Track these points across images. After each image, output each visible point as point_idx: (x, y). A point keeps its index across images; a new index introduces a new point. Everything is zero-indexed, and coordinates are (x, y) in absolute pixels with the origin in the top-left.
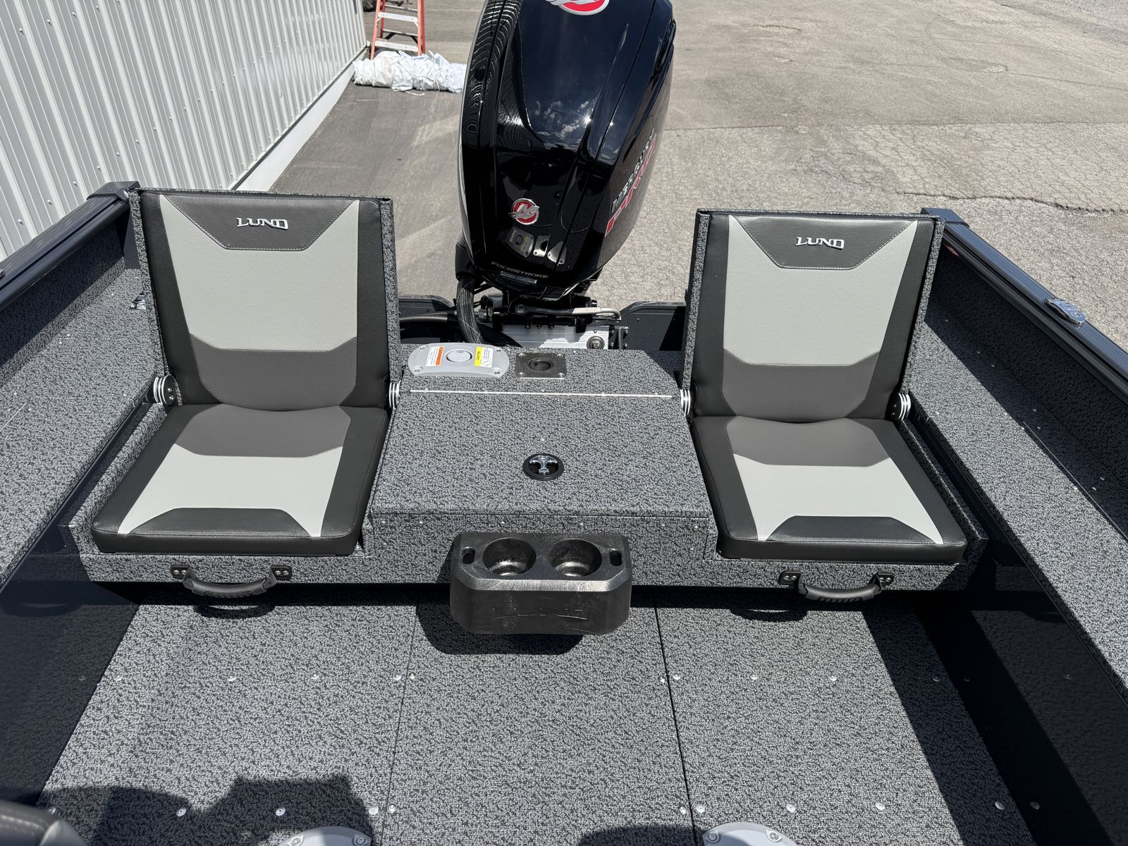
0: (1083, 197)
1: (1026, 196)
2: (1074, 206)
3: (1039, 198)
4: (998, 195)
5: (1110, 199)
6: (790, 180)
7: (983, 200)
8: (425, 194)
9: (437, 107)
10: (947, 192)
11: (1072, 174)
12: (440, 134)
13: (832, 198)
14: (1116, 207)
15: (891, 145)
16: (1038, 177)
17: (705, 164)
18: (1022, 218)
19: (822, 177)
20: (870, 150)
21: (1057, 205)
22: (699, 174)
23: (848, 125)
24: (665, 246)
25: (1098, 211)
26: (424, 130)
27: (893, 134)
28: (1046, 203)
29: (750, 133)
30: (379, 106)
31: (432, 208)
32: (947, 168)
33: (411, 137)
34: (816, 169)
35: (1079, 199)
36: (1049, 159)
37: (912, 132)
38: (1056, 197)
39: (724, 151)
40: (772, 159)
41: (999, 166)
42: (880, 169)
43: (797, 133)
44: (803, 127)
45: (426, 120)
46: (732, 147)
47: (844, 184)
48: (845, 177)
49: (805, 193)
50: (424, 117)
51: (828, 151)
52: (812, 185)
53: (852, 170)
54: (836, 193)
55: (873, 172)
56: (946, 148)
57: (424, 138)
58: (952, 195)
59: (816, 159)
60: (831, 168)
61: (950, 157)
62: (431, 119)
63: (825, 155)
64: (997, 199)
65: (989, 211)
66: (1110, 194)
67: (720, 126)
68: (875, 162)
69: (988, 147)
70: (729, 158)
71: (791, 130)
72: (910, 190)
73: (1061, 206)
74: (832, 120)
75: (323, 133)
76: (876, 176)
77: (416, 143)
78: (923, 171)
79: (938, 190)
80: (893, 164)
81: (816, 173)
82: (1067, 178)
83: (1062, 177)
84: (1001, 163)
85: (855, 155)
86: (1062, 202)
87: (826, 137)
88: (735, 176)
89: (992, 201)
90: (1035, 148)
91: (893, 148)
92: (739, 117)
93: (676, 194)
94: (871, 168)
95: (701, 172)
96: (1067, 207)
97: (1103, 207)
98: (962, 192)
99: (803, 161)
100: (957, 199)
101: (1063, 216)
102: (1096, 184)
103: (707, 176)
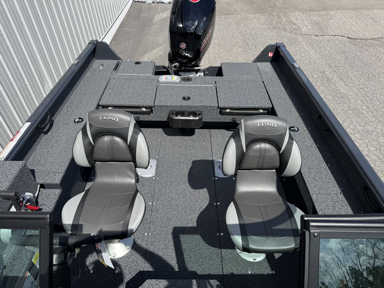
0: (357, 35)
1: (339, 35)
2: (354, 38)
3: (343, 36)
4: (331, 34)
5: (365, 35)
6: (268, 31)
7: (326, 36)
8: (158, 38)
9: (160, 8)
10: (315, 34)
11: (357, 27)
12: (162, 18)
13: (280, 37)
14: (366, 38)
15: (301, 18)
16: (345, 28)
17: (243, 26)
18: (336, 42)
19: (278, 30)
20: (294, 20)
21: (348, 38)
22: (240, 29)
23: (289, 12)
24: (228, 52)
25: (361, 39)
26: (157, 17)
27: (303, 15)
28: (345, 37)
29: (258, 15)
30: (143, 9)
31: (160, 42)
32: (317, 26)
33: (153, 19)
34: (276, 27)
35: (356, 35)
36: (350, 22)
37: (309, 14)
38: (349, 35)
39: (249, 22)
40: (263, 24)
41: (334, 25)
42: (296, 27)
43: (272, 15)
44: (275, 13)
45: (157, 13)
46: (251, 20)
47: (284, 32)
48: (285, 29)
49: (272, 35)
50: (156, 12)
51: (281, 21)
52: (274, 33)
53: (287, 27)
54: (281, 35)
55: (294, 28)
56: (319, 19)
57: (157, 19)
58: (316, 35)
59: (277, 24)
60: (281, 27)
61: (319, 22)
62: (159, 13)
63: (280, 22)
64: (331, 36)
65: (327, 40)
66: (366, 34)
67: (249, 13)
68: (295, 24)
69: (332, 19)
70: (250, 24)
71: (271, 14)
72: (304, 34)
73: (350, 38)
74: (285, 10)
75: (126, 18)
76: (295, 29)
77: (154, 21)
78: (309, 27)
79: (313, 33)
80: (301, 25)
81: (276, 28)
82: (354, 29)
83: (353, 29)
84: (334, 24)
85: (290, 22)
86: (350, 37)
87: (281, 16)
88: (251, 30)
89: (329, 37)
90: (347, 19)
91: (302, 20)
92: (255, 10)
93: (233, 36)
94: (293, 26)
95: (241, 28)
96: (351, 38)
97: (363, 38)
98: (320, 34)
99: (273, 24)
100: (318, 36)
101: (349, 41)
102: (363, 30)
103: (243, 30)
